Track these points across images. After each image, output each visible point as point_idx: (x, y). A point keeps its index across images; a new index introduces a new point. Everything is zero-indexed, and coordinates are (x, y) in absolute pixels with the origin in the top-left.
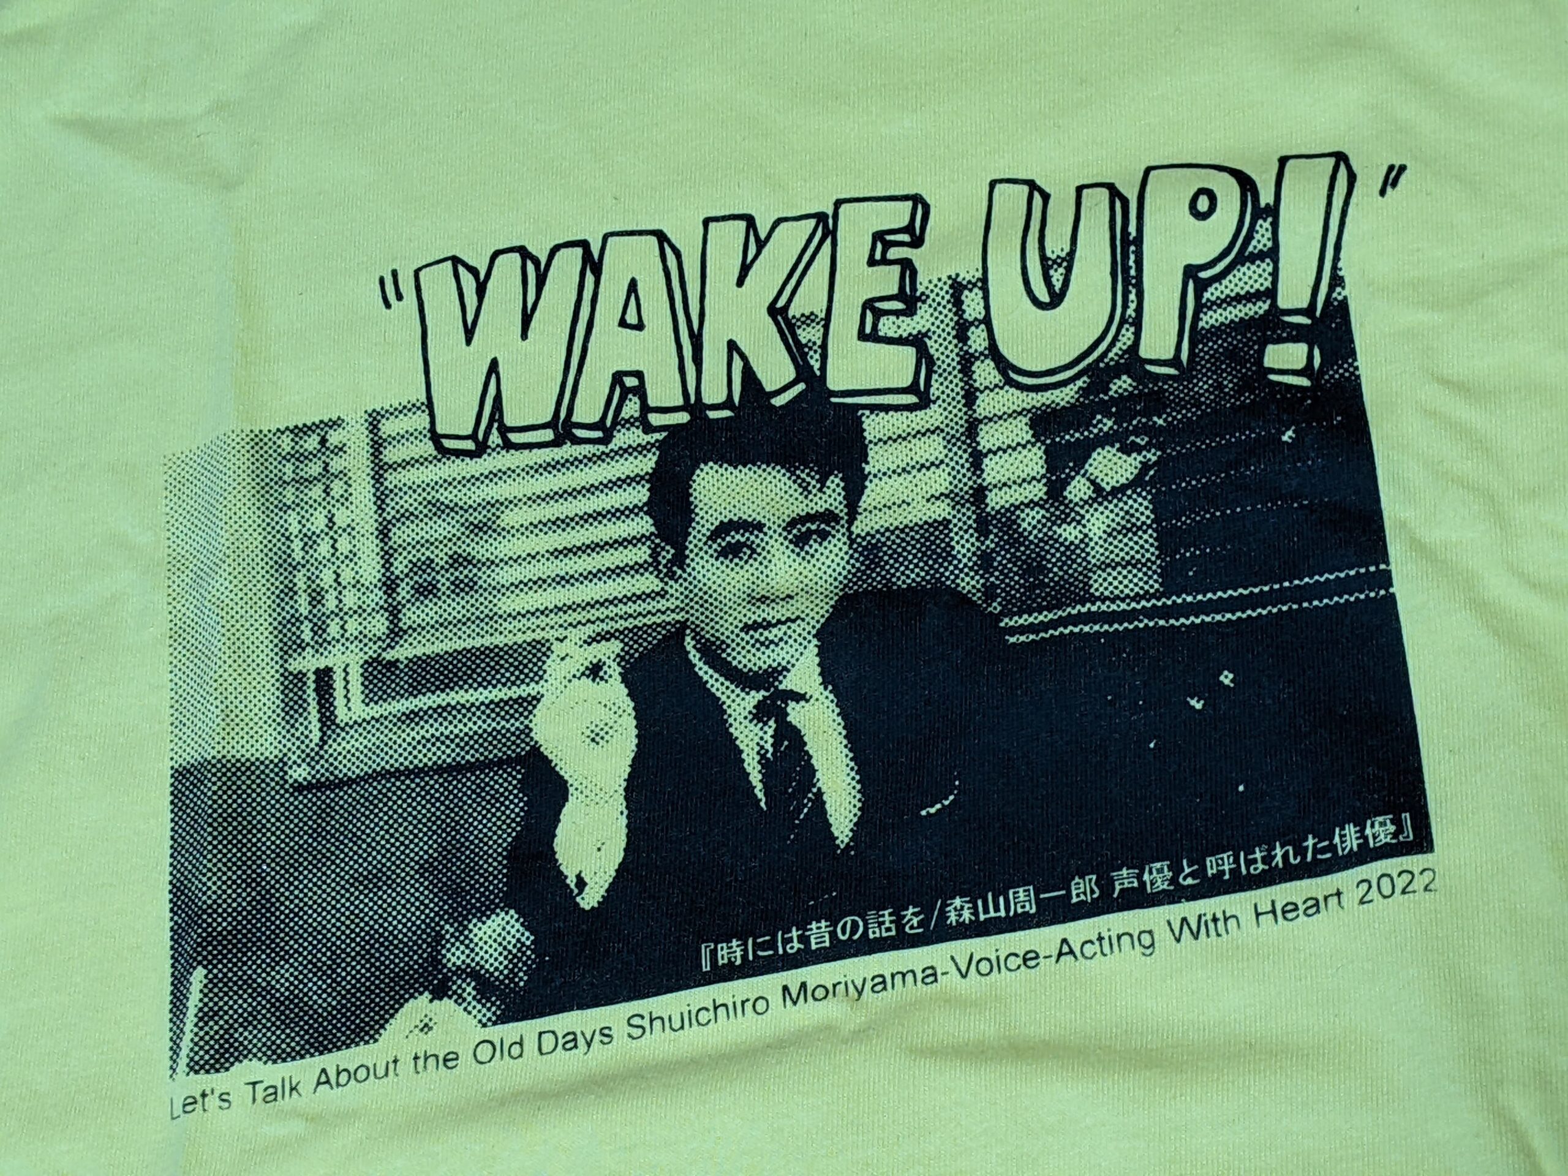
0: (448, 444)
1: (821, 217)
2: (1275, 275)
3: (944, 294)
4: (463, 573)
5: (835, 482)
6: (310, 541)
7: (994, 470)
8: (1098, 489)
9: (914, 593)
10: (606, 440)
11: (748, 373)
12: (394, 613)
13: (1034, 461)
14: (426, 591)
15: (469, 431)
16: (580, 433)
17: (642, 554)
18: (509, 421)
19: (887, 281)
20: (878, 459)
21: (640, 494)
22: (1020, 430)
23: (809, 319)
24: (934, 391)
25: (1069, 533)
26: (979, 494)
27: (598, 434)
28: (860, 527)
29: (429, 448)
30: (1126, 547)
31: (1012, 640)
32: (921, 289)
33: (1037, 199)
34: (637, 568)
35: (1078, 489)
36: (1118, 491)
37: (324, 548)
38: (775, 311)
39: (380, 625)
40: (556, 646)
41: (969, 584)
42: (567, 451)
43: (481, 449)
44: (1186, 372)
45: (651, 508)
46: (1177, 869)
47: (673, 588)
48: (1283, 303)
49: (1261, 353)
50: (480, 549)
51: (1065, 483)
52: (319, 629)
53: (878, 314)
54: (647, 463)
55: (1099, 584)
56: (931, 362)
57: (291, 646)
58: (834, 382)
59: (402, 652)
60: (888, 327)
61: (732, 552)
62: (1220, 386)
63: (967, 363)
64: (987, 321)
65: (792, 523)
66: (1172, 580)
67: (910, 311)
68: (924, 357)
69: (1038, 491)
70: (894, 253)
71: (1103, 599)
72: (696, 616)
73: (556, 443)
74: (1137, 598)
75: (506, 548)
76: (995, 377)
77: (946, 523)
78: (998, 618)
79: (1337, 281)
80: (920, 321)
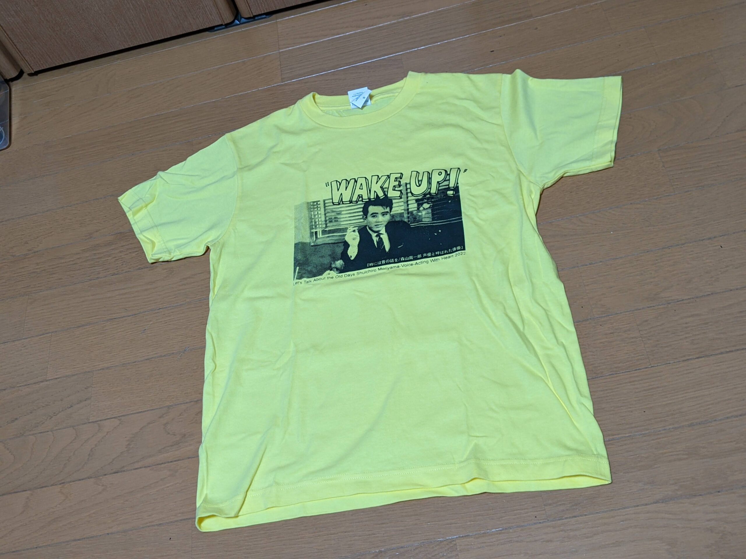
0: (335, 203)
1: (388, 176)
2: (449, 183)
3: (405, 185)
4: (336, 219)
5: (388, 208)
6: (315, 216)
7: (410, 206)
8: (424, 208)
9: (399, 222)
10: (357, 202)
11: (377, 195)
12: (326, 224)
13: (416, 205)
14: (331, 222)
15: (338, 202)
16: (353, 202)
17: (361, 217)
18: (343, 201)
19: (397, 183)
20: (394, 205)
21: (361, 210)
22: (414, 201)
23: (386, 188)
24: (403, 197)
25: (420, 214)
26: (408, 209)
27: (356, 202)
28: (391, 213)
29: (332, 204)
30: (427, 216)
31: (411, 227)
32: (401, 184)
33: (418, 174)
34: (361, 219)
35: (421, 209)
36: (427, 209)
37: (317, 216)
38: (381, 187)
39: (324, 226)
40: (349, 228)
41: (406, 220)
42: (351, 204)
43: (339, 204)
44: (437, 194)
45: (363, 211)
46: (432, 253)
47: (365, 221)
48: (450, 186)
49: (447, 192)
50: (338, 217)
51: (420, 208)
52: (316, 226)
53: (395, 187)
54: (362, 206)
55: (423, 220)
56: (402, 193)
57: (311, 228)
58: (389, 196)
59: (327, 229)
60: (396, 189)
61: (374, 216)
62: (441, 196)
63: (407, 193)
64: (410, 188)
65: (382, 213)
66: (433, 219)
67: (400, 187)
68: (401, 192)
69: (416, 209)
70: (398, 180)
71: (424, 221)
72: (368, 224)
73: (350, 203)
74: (429, 222)
75: (342, 216)
76: (411, 195)
77: (403, 213)
78: (410, 224)
79: (457, 183)
80: (401, 188)
